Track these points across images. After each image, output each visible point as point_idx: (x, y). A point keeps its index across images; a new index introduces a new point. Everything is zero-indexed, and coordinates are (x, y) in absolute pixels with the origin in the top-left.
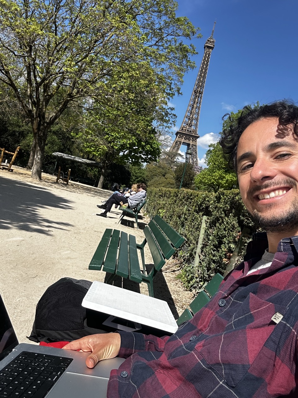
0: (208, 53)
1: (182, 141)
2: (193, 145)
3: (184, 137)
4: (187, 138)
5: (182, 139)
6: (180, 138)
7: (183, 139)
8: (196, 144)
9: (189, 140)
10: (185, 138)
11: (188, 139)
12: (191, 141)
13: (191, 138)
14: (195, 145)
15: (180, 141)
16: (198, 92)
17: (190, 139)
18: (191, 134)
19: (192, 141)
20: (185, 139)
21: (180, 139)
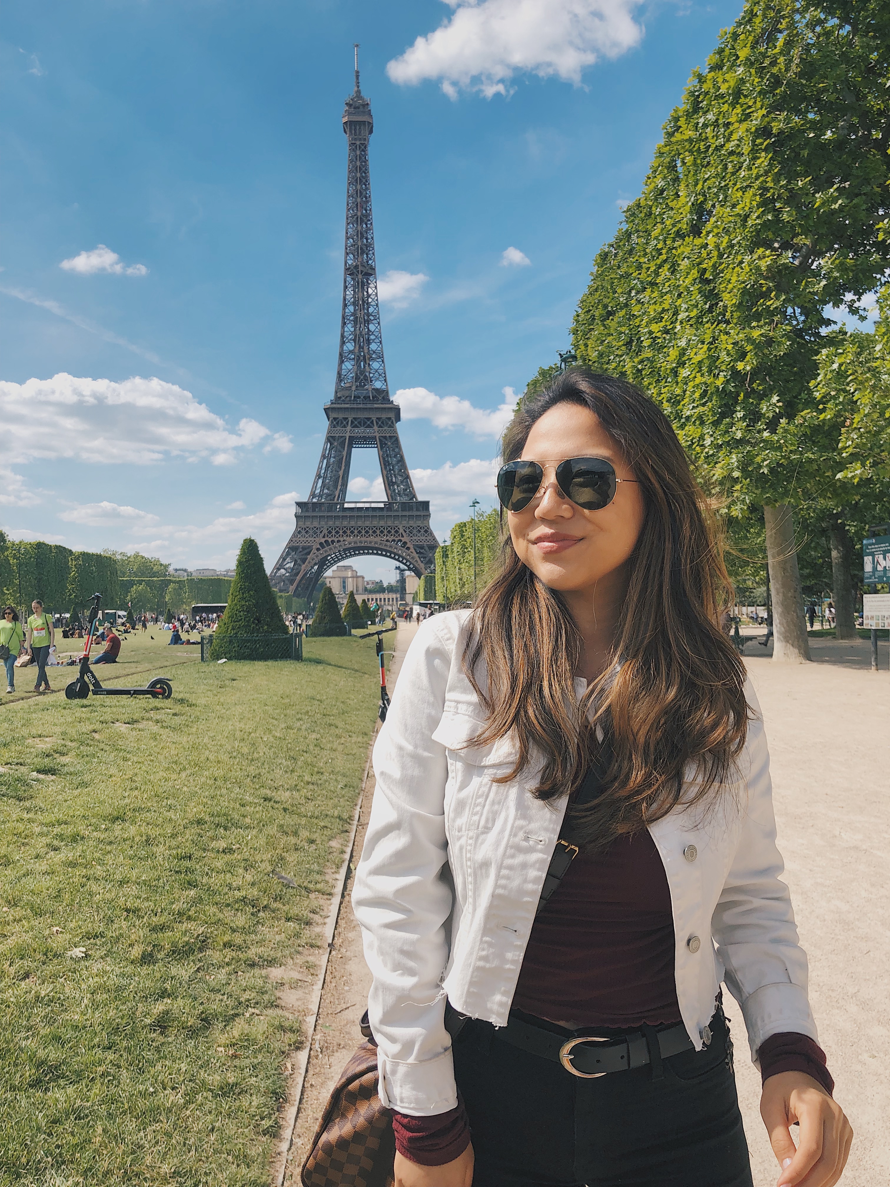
0: (358, 143)
1: (348, 435)
2: (385, 437)
3: (350, 419)
4: (360, 423)
5: (345, 427)
6: (339, 428)
7: (349, 428)
8: (396, 432)
9: (369, 426)
10: (352, 422)
11: (365, 423)
12: (376, 428)
13: (375, 420)
14: (391, 438)
15: (341, 437)
16: (360, 269)
17: (372, 422)
18: (369, 406)
19: (380, 427)
20: (356, 426)
21: (338, 432)
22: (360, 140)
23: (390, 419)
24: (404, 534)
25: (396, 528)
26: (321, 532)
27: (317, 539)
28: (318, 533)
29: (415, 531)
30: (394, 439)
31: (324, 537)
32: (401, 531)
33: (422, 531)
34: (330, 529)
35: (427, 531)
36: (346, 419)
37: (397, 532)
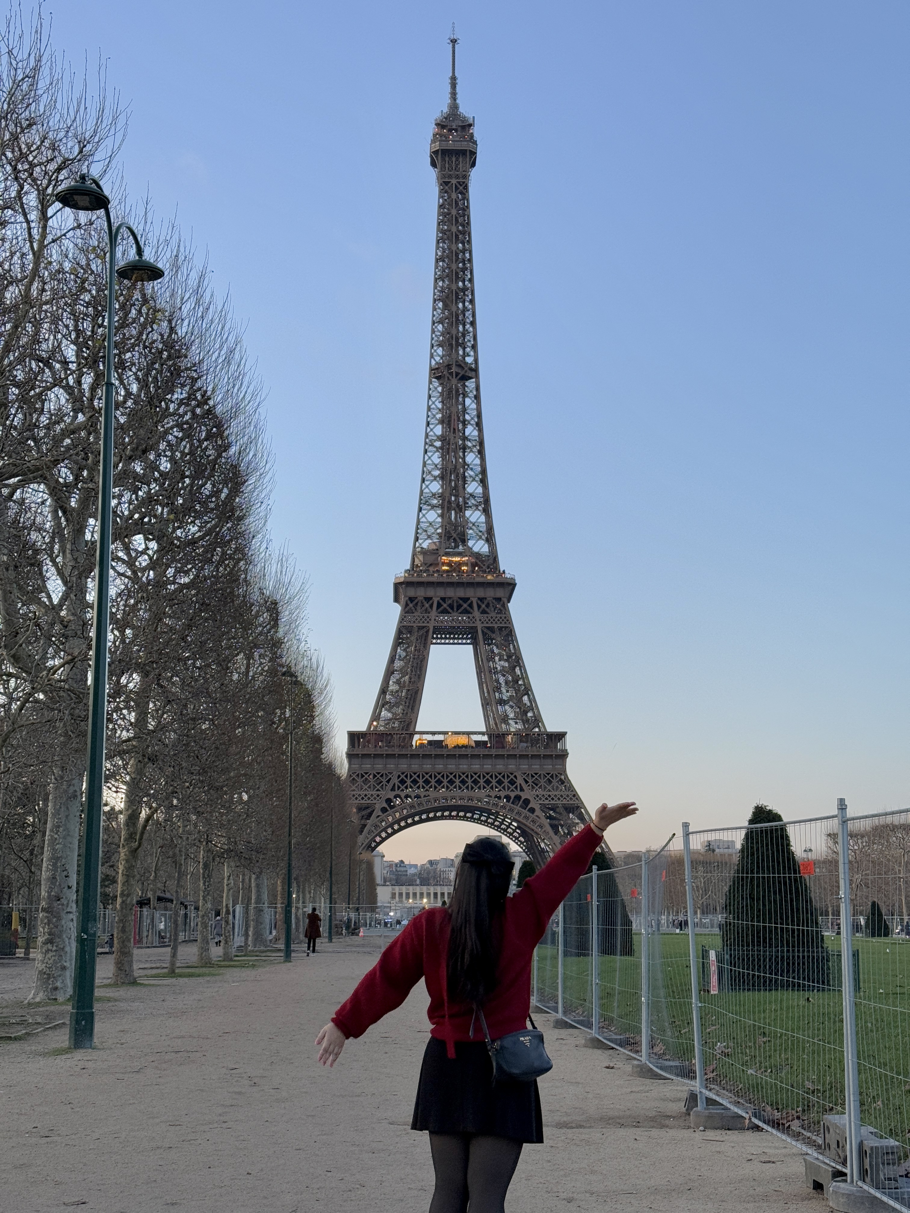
0: (454, 181)
1: (432, 626)
2: (491, 629)
3: (435, 600)
4: (451, 606)
5: (427, 611)
6: (417, 614)
7: (434, 613)
8: (509, 621)
9: (466, 612)
10: (439, 605)
11: (459, 606)
12: (476, 613)
13: (475, 601)
14: (500, 629)
15: (420, 628)
16: (454, 369)
17: (471, 605)
19: (484, 612)
20: (445, 612)
21: (417, 619)
22: (457, 177)
23: (499, 600)
24: (525, 786)
25: (512, 777)
26: (388, 781)
27: (382, 792)
28: (384, 783)
29: (542, 782)
30: (505, 633)
31: (393, 789)
32: (520, 781)
33: (555, 782)
34: (403, 776)
35: (564, 782)
36: (428, 599)
37: (512, 782)
